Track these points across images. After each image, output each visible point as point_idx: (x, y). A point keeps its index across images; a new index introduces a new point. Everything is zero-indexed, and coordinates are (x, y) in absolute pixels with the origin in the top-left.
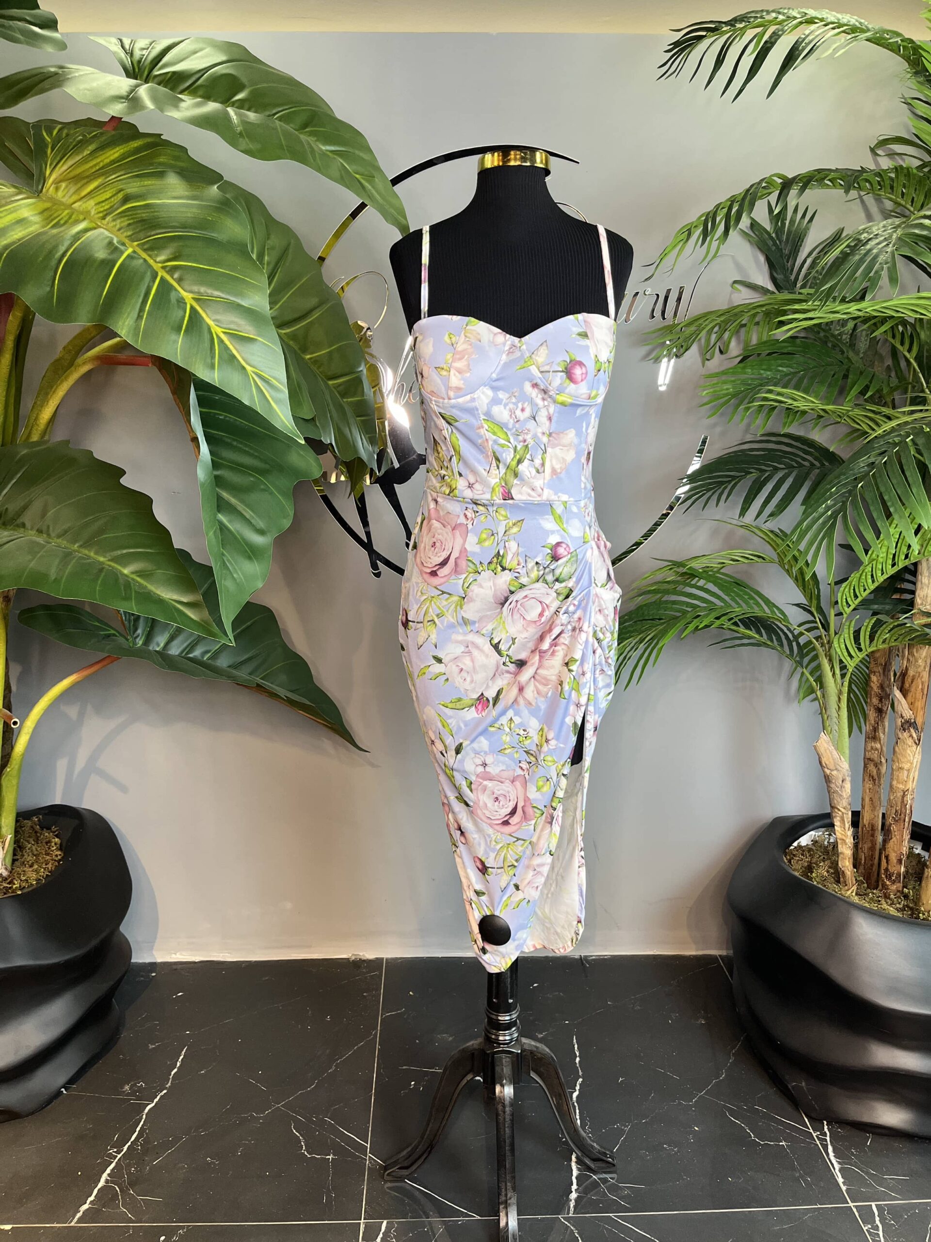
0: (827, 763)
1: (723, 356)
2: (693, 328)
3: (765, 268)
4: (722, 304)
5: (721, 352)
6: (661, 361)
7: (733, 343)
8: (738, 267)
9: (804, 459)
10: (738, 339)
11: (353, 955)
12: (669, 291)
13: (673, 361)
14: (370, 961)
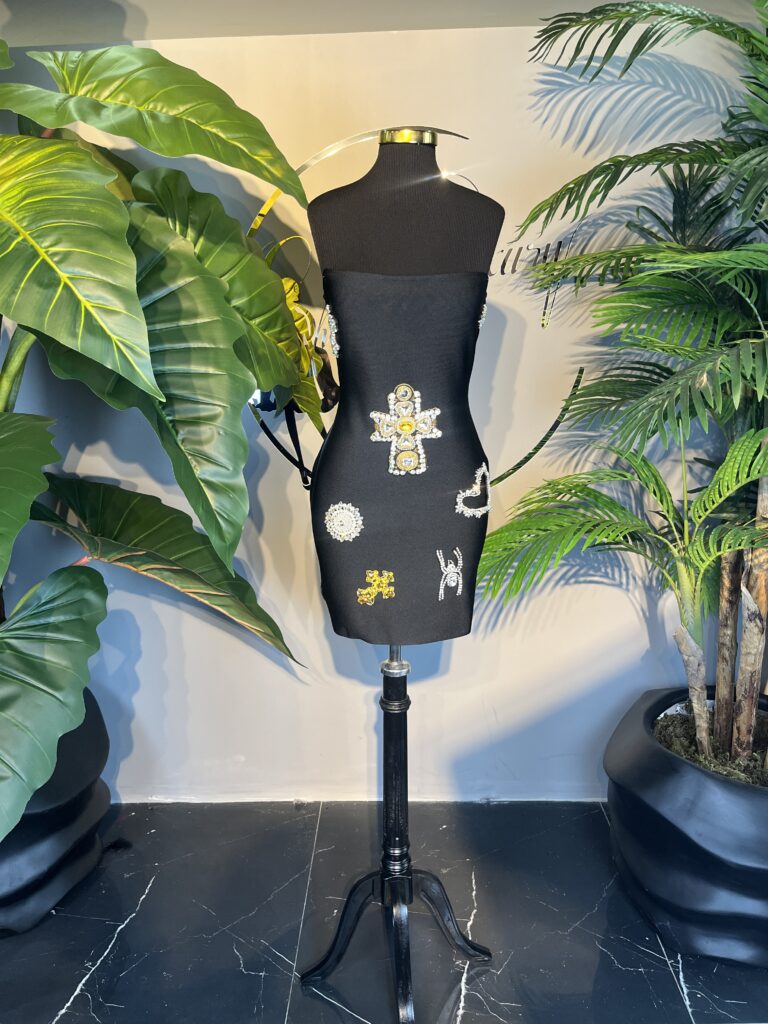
0: (685, 650)
11: (296, 799)
12: (548, 246)
14: (309, 804)
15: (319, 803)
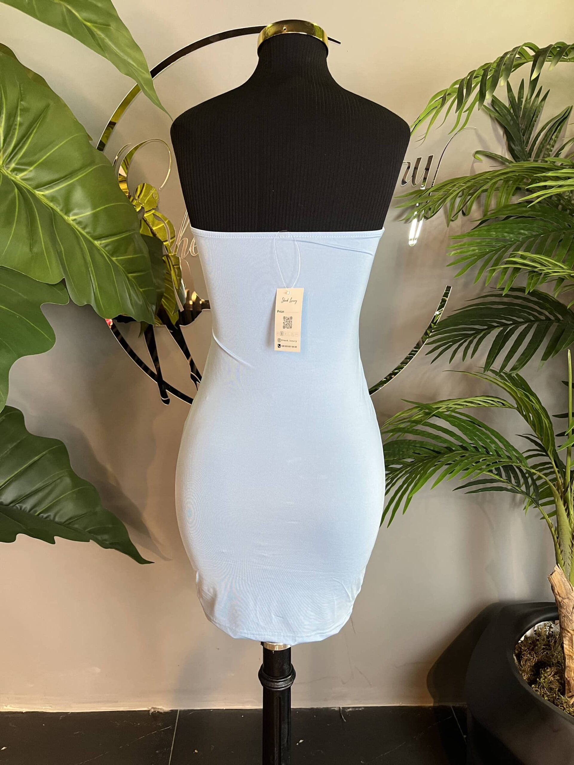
0: (559, 592)
1: (466, 218)
2: (441, 193)
3: (504, 140)
4: (465, 171)
5: (464, 214)
6: (411, 221)
7: (474, 207)
8: (481, 140)
9: (541, 313)
10: (479, 203)
11: (153, 708)
12: (419, 160)
13: (421, 222)
14: (166, 713)
15: (177, 710)
